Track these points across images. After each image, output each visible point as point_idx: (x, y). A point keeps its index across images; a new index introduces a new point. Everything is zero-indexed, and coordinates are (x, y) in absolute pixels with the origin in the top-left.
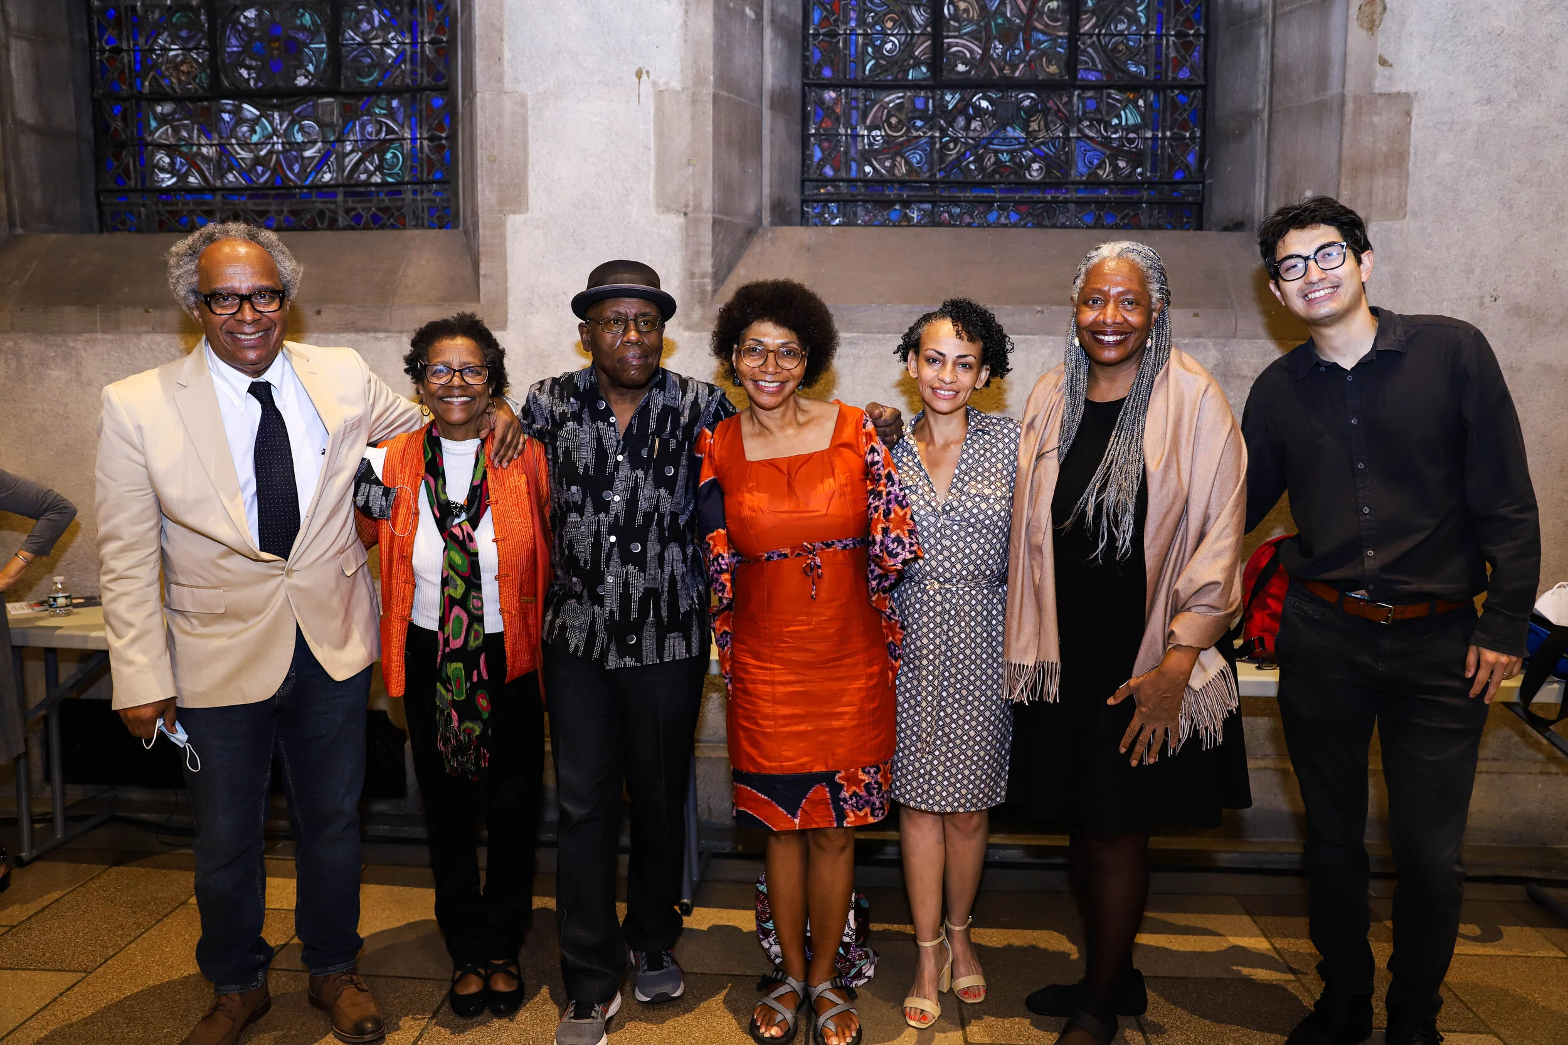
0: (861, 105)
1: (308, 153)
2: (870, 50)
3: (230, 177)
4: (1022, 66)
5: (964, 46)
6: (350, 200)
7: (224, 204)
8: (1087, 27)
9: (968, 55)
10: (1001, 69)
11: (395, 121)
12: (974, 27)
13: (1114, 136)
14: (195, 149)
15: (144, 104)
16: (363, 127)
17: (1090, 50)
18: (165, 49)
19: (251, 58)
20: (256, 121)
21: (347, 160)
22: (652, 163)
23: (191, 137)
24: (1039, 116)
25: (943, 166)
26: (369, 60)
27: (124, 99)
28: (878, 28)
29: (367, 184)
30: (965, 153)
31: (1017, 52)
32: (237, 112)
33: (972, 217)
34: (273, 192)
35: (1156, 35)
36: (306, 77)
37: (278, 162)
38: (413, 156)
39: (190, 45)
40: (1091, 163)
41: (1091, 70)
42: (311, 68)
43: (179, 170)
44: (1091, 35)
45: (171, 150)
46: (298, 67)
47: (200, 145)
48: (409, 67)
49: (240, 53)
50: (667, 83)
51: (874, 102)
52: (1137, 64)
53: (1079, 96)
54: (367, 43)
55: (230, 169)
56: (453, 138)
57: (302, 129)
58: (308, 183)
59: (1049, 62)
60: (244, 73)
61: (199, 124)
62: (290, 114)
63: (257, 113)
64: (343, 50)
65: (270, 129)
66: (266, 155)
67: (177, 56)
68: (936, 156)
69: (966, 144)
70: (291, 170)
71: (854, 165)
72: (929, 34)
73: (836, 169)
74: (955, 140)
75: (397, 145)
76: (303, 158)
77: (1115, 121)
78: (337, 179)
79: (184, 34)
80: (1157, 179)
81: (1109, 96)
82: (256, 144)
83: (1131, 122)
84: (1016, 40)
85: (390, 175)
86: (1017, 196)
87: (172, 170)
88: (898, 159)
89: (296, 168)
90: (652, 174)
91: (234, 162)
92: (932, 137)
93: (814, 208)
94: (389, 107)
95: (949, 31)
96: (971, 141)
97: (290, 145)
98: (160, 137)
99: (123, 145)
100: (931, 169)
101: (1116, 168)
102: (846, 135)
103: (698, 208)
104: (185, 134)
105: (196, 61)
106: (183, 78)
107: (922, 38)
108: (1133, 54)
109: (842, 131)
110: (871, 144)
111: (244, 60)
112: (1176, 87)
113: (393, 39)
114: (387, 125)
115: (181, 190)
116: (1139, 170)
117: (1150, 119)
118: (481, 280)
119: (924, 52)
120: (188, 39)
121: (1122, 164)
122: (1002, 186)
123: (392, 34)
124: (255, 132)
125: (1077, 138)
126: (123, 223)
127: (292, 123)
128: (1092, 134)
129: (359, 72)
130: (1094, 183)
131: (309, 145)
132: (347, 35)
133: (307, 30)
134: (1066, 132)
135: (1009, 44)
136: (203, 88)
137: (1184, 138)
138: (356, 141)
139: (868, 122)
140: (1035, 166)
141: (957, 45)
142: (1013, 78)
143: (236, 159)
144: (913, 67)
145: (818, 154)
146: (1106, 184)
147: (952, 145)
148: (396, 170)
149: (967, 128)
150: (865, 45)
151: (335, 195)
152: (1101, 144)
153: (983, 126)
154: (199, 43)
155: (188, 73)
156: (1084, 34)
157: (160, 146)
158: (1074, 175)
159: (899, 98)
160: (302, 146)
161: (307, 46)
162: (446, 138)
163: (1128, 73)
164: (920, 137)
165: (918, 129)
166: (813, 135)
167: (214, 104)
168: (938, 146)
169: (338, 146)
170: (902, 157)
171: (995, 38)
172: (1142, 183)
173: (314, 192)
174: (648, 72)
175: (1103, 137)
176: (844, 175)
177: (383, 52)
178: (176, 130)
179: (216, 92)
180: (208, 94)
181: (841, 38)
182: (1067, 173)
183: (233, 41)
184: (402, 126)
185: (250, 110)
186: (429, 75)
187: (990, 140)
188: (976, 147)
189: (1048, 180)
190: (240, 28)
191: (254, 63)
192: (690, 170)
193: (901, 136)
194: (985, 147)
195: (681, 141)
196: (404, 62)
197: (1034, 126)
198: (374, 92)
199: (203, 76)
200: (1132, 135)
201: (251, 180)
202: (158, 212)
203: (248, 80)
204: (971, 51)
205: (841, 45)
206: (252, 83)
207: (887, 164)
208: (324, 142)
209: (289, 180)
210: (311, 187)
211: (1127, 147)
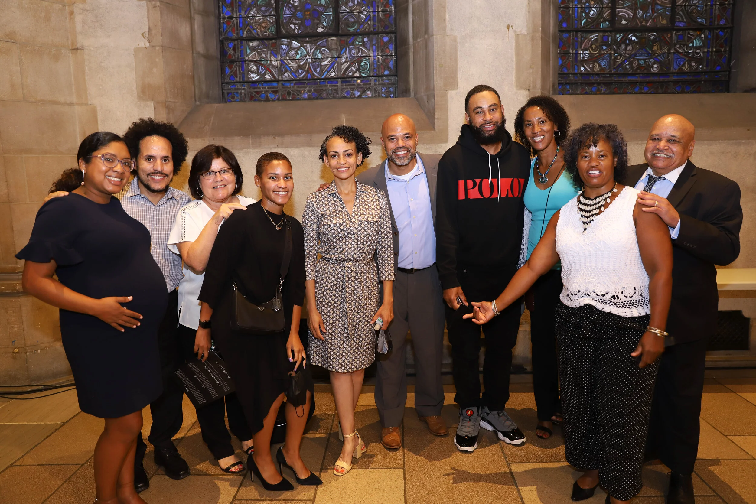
0: (579, 40)
1: (323, 63)
2: (584, 14)
3: (286, 75)
4: (650, 21)
5: (625, 12)
6: (344, 84)
7: (283, 88)
8: (680, 2)
9: (627, 16)
10: (641, 22)
11: (366, 48)
12: (630, 4)
13: (690, 51)
14: (269, 62)
15: (244, 42)
16: (350, 51)
17: (681, 13)
18: (254, 16)
19: (296, 20)
20: (298, 49)
21: (343, 66)
22: (514, 67)
23: (267, 57)
24: (658, 43)
25: (615, 67)
26: (353, 20)
27: (234, 40)
28: (587, 4)
29: (352, 77)
30: (624, 61)
31: (648, 14)
32: (289, 45)
33: (628, 89)
34: (306, 82)
35: (711, 5)
36: (323, 28)
37: (309, 67)
38: (374, 64)
39: (267, 14)
40: (680, 64)
41: (681, 22)
42: (325, 24)
43: (261, 73)
44: (681, 6)
45: (257, 63)
46: (318, 24)
47: (271, 60)
48: (372, 23)
49: (291, 17)
50: (520, 31)
51: (585, 38)
52: (702, 18)
53: (675, 34)
54: (352, 12)
55: (286, 71)
57: (321, 52)
58: (323, 77)
59: (663, 19)
60: (292, 26)
61: (271, 50)
62: (315, 44)
63: (299, 45)
64: (340, 15)
65: (305, 52)
66: (303, 64)
67: (260, 19)
68: (612, 62)
69: (625, 56)
70: (316, 71)
71: (576, 67)
72: (610, 7)
73: (568, 69)
74: (621, 55)
75: (367, 58)
76: (321, 65)
77: (691, 45)
78: (337, 75)
79: (263, 9)
80: (709, 70)
81: (689, 34)
82: (299, 59)
83: (698, 45)
84: (648, 9)
85: (363, 73)
86: (648, 80)
87: (257, 72)
88: (596, 64)
89: (318, 70)
90: (514, 72)
91: (288, 68)
92: (610, 54)
94: (363, 41)
95: (619, 5)
96: (627, 55)
97: (315, 60)
98: (252, 57)
99: (233, 62)
100: (610, 68)
101: (691, 66)
102: (573, 53)
103: (535, 87)
104: (263, 55)
105: (269, 21)
106: (263, 29)
107: (607, 9)
108: (700, 14)
109: (571, 51)
110: (584, 57)
111: (292, 21)
112: (719, 28)
113: (364, 10)
114: (362, 50)
115: (261, 81)
116: (701, 66)
117: (706, 43)
118: (436, 120)
119: (608, 15)
120: (266, 11)
121: (693, 64)
122: (641, 75)
123: (364, 8)
124: (298, 54)
125: (674, 53)
126: (233, 98)
127: (316, 49)
128: (681, 51)
129: (348, 25)
130: (681, 73)
131: (325, 59)
132: (342, 8)
133: (323, 6)
134: (669, 50)
135: (645, 11)
136: (272, 34)
137: (721, 51)
138: (347, 57)
139: (582, 48)
140: (655, 66)
141: (622, 12)
142: (646, 26)
143: (289, 67)
144: (602, 22)
145: (560, 62)
146: (686, 73)
147: (619, 57)
148: (366, 71)
149: (626, 49)
150: (582, 12)
151: (337, 82)
152: (684, 55)
153: (633, 48)
154: (271, 13)
155: (265, 27)
156: (678, 6)
157: (252, 61)
158: (672, 70)
159: (596, 36)
160: (321, 60)
161: (323, 13)
162: (390, 56)
163: (698, 22)
164: (605, 54)
165: (604, 50)
166: (558, 53)
167: (278, 41)
168: (613, 58)
169: (338, 59)
170: (597, 63)
171: (639, 8)
172: (702, 72)
173: (327, 81)
174: (512, 26)
175: (686, 52)
176: (572, 71)
177: (359, 16)
178: (259, 54)
179: (279, 36)
180: (275, 37)
181: (571, 9)
182: (669, 69)
183: (287, 12)
184: (369, 50)
185: (295, 44)
186: (381, 27)
187: (635, 55)
188: (630, 58)
189: (660, 72)
190: (290, 5)
191: (297, 22)
192: (531, 71)
193: (597, 53)
194: (633, 58)
195: (527, 57)
196: (370, 20)
197: (655, 48)
198: (356, 34)
199: (273, 28)
200: (698, 51)
201: (296, 76)
202: (250, 92)
203: (295, 29)
204: (628, 15)
205: (571, 12)
206: (296, 31)
207: (591, 66)
208: (332, 58)
209: (315, 76)
210: (325, 79)
211: (696, 56)
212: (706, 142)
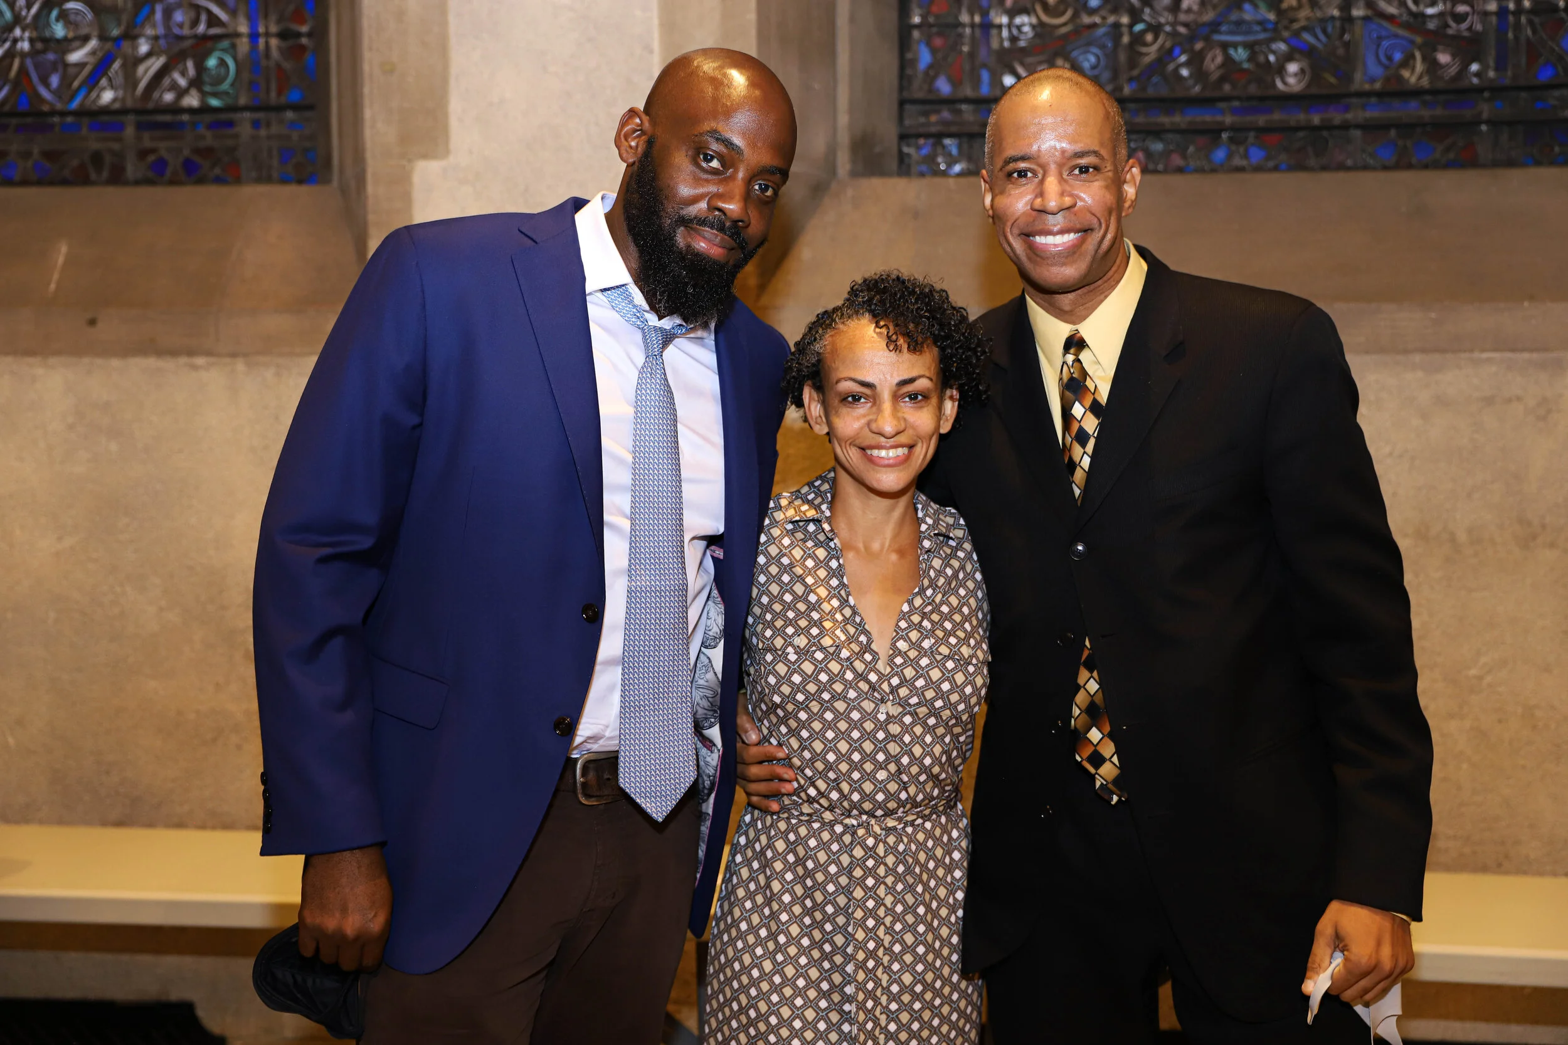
1: (75, 57)
6: (146, 136)
11: (222, 5)
13: (1430, 11)
16: (168, 13)
21: (141, 69)
25: (1135, 72)
29: (175, 109)
30: (1170, 51)
33: (1184, 156)
34: (14, 121)
37: (22, 70)
38: (253, 65)
40: (1390, 58)
56: (320, 34)
57: (63, 16)
58: (75, 105)
65: (8, 15)
68: (1122, 57)
69: (1174, 34)
70: (46, 83)
71: (985, 76)
73: (955, 83)
74: (1156, 29)
75: (225, 44)
76: (66, 65)
78: (123, 100)
80: (1507, 82)
85: (215, 95)
86: (1262, 120)
89: (55, 80)
92: (1117, 26)
93: (919, 148)
96: (1182, 30)
97: (44, 42)
100: (1114, 78)
101: (1433, 66)
102: (973, 25)
109: (965, 18)
110: (1013, 39)
114: (209, 13)
116: (1475, 67)
121: (1443, 58)
122: (1236, 104)
125: (1366, 19)
127: (47, 6)
128: (1392, 11)
130: (1396, 92)
131: (76, 44)
134: (1346, 7)
137: (1554, 9)
138: (156, 38)
139: (1009, 4)
140: (1292, 67)
145: (924, 57)
146: (1416, 93)
147: (1149, 37)
148: (225, 86)
149: (1175, 7)
151: (121, 127)
152: (1407, 26)
153: (1202, 3)
158: (1359, 81)
160: (65, 45)
162: (309, 35)
164: (1094, 26)
165: (1092, 11)
166: (917, 26)
168: (1126, 39)
169: (126, 46)
170: (1066, 59)
172: (1479, 90)
173: (85, 121)
175: (1410, 13)
176: (968, 92)
182: (1347, 78)
184: (233, 13)
187: (1214, 26)
188: (1192, 38)
189: (1314, 90)
193: (1065, 24)
194: (1207, 39)
200: (1462, 9)
208: (103, 38)
209: (42, 100)
210: (79, 113)
211: (1453, 28)
212: (1417, 358)
